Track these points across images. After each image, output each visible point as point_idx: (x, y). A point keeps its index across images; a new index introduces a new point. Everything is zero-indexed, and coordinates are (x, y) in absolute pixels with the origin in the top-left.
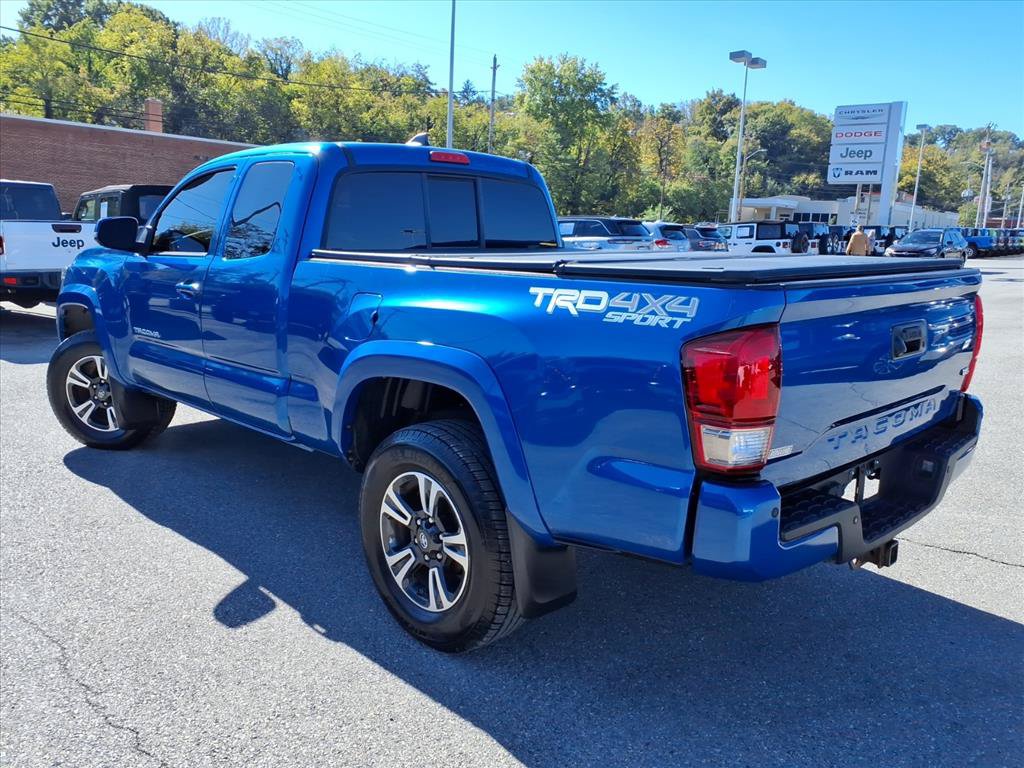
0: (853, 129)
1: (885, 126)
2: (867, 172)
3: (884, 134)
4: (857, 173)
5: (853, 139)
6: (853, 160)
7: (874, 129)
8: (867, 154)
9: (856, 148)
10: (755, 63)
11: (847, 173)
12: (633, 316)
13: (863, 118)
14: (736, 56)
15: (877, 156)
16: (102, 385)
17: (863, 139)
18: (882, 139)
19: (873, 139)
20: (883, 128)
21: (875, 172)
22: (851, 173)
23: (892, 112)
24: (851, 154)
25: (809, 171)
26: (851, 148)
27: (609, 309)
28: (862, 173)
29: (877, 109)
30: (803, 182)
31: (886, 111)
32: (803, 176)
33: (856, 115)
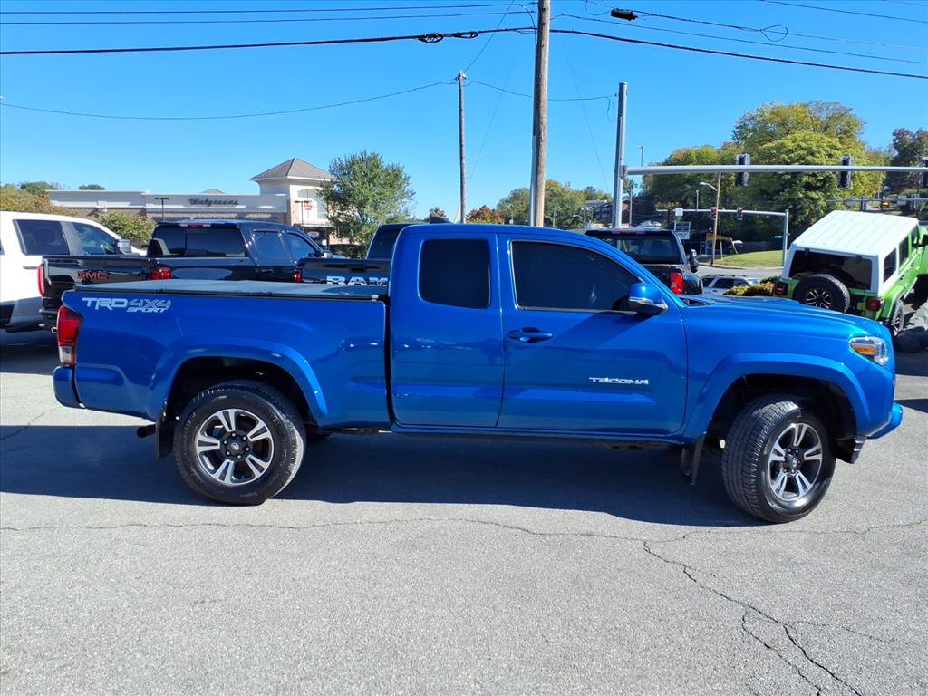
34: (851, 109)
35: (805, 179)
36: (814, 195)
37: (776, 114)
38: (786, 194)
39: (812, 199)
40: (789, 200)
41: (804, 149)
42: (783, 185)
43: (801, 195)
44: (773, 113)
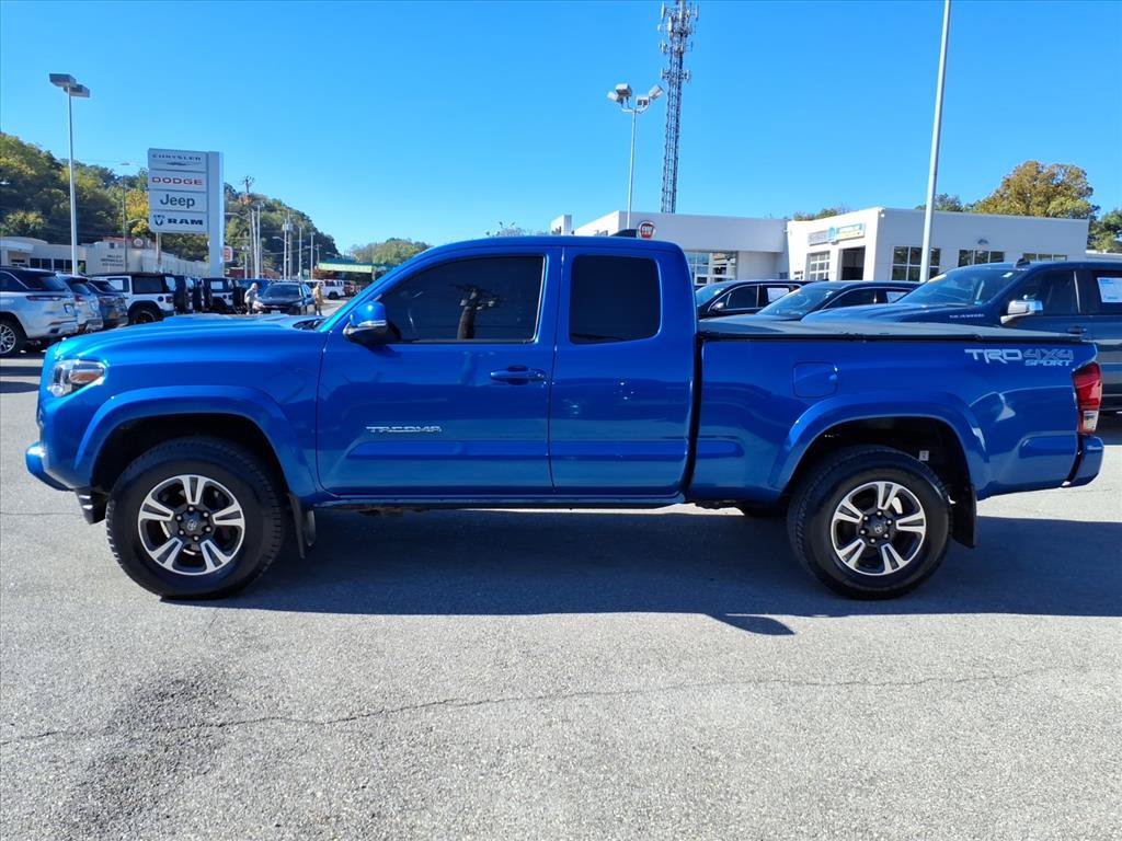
0: (172, 175)
1: (204, 176)
2: (193, 222)
3: (204, 183)
4: (181, 222)
5: (171, 186)
6: (174, 208)
7: (193, 177)
8: (190, 203)
9: (177, 196)
10: (78, 90)
11: (170, 221)
12: (1041, 362)
13: (180, 164)
14: (57, 79)
15: (200, 205)
16: (190, 513)
17: (182, 186)
18: (203, 187)
19: (193, 187)
20: (202, 177)
21: (201, 222)
22: (175, 221)
23: (211, 160)
24: (173, 201)
25: (28, 209)
26: (171, 195)
27: (1025, 359)
28: (187, 222)
29: (195, 157)
30: (21, 221)
31: (203, 160)
32: (20, 215)
33: (173, 160)
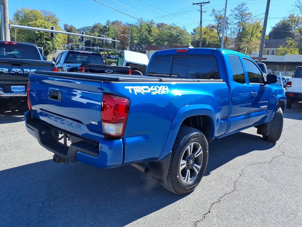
34: (56, 15)
35: (45, 36)
36: (48, 42)
37: (31, 12)
38: (39, 41)
39: (48, 44)
40: (41, 43)
41: (43, 26)
42: (38, 38)
43: (44, 42)
44: (30, 12)
